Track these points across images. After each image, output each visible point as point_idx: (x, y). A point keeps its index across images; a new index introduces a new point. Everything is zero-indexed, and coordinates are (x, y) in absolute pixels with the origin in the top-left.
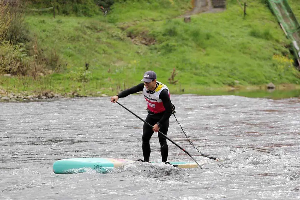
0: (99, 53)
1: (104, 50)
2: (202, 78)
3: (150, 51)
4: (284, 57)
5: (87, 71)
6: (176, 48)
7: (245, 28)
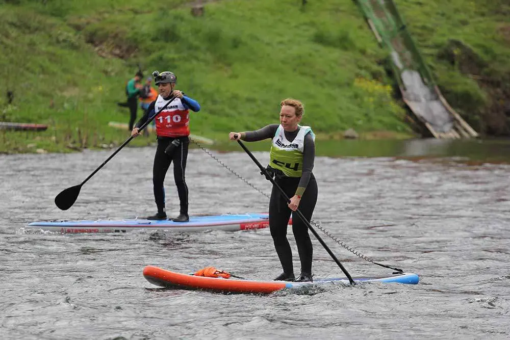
0: (33, 72)
1: (41, 66)
2: (224, 120)
3: (128, 69)
4: (374, 81)
5: (10, 106)
6: (176, 63)
7: (304, 27)
